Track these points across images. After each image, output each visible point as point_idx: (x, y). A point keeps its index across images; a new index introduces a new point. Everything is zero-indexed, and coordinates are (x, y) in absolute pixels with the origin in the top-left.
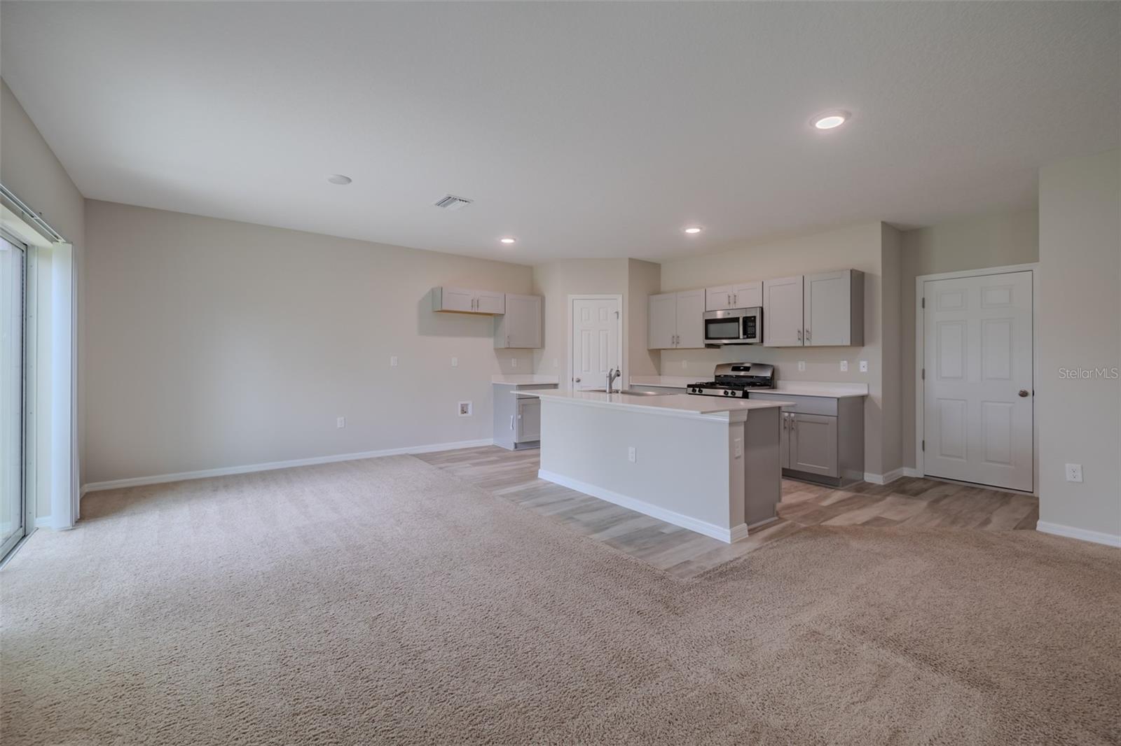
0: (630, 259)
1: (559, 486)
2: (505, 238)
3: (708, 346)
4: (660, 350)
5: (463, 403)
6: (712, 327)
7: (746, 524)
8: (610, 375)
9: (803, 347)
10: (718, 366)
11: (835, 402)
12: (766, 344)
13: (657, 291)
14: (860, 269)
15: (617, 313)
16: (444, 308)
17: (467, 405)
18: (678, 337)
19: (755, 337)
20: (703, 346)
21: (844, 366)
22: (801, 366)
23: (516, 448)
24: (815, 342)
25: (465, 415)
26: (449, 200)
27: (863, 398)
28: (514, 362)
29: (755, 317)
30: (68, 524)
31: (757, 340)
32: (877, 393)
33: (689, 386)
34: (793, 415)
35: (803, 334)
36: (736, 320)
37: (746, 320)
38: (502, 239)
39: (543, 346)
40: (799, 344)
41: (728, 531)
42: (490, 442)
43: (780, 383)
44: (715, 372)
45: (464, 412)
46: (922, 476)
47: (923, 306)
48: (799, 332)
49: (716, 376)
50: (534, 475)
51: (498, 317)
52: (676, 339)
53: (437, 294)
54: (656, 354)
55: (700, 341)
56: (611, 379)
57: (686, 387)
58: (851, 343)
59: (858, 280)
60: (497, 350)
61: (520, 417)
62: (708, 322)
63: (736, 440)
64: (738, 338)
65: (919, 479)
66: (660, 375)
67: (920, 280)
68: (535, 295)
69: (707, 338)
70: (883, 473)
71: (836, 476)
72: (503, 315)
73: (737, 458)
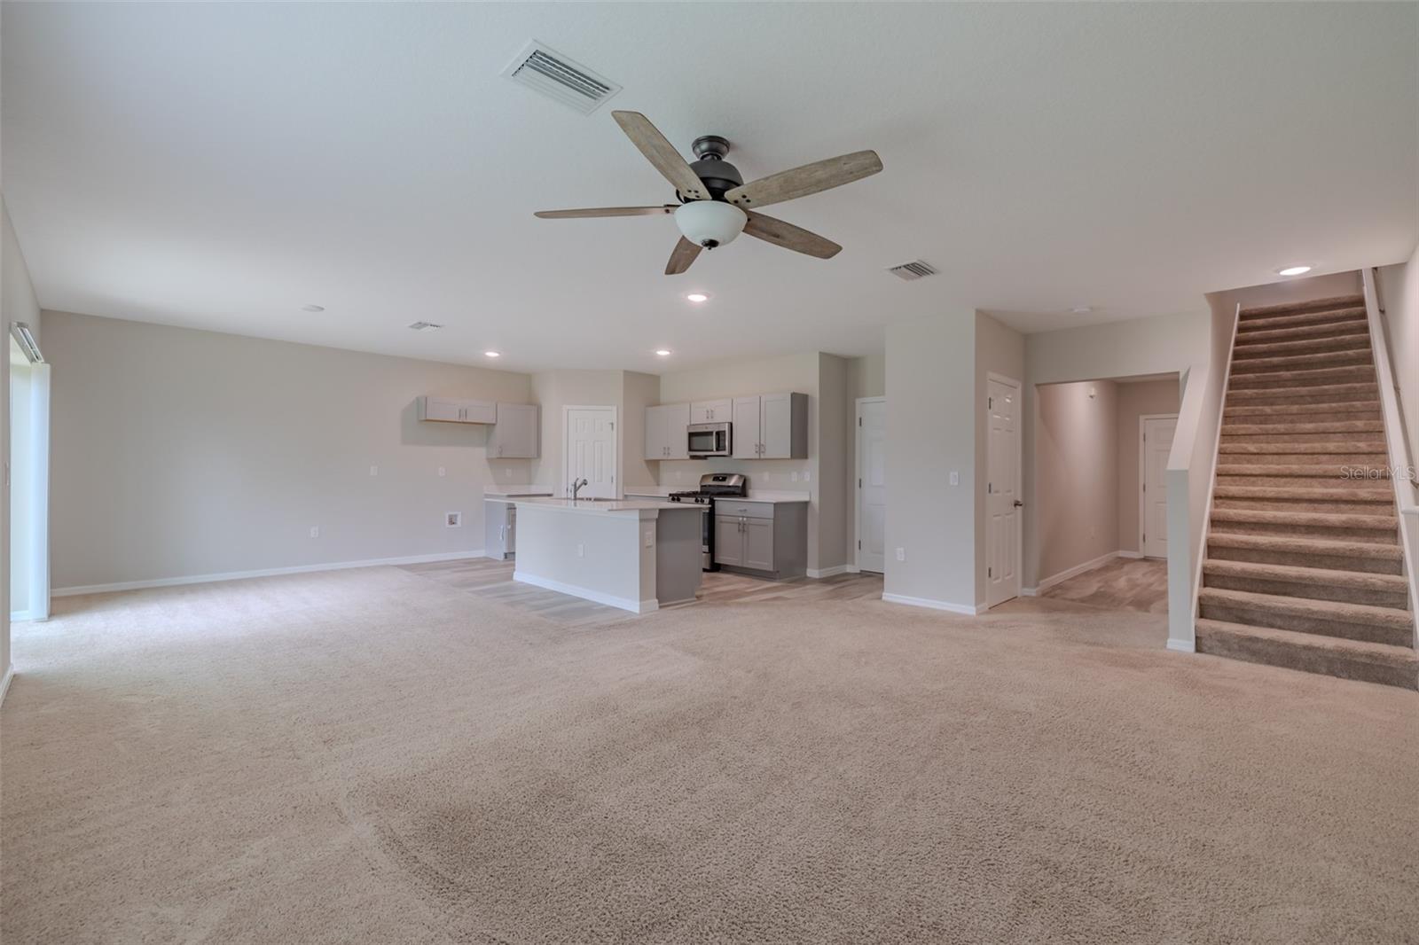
0: (626, 372)
1: (553, 592)
2: (490, 351)
3: (693, 457)
4: (658, 461)
5: (451, 513)
6: (695, 439)
7: (657, 601)
8: (575, 485)
9: (760, 459)
10: (704, 477)
11: (772, 507)
12: (735, 456)
13: (656, 403)
14: (805, 393)
15: (612, 424)
16: (428, 418)
17: (456, 516)
18: (669, 448)
19: (725, 450)
20: (688, 457)
21: (794, 477)
22: (766, 476)
23: (506, 557)
24: (768, 455)
25: (453, 526)
26: (420, 325)
27: (806, 504)
28: (509, 472)
29: (724, 432)
30: (45, 615)
31: (726, 453)
32: (815, 500)
33: (670, 495)
34: (745, 519)
35: (760, 448)
36: (711, 433)
37: (718, 433)
38: (487, 351)
39: (539, 455)
40: (757, 457)
41: (638, 603)
42: (481, 553)
43: (750, 492)
44: (701, 482)
45: (452, 522)
46: (858, 572)
47: (861, 425)
48: (756, 446)
49: (702, 486)
50: (510, 577)
51: (491, 426)
52: (667, 450)
53: (421, 403)
54: (654, 465)
55: (685, 454)
56: (576, 489)
57: (668, 496)
58: (791, 455)
59: (800, 403)
60: (490, 460)
61: (509, 527)
62: (691, 435)
63: (647, 533)
64: (712, 450)
65: (856, 574)
66: (658, 485)
67: (858, 401)
68: (532, 405)
69: (690, 450)
70: (820, 568)
71: (771, 569)
72: (494, 425)
73: (648, 547)
